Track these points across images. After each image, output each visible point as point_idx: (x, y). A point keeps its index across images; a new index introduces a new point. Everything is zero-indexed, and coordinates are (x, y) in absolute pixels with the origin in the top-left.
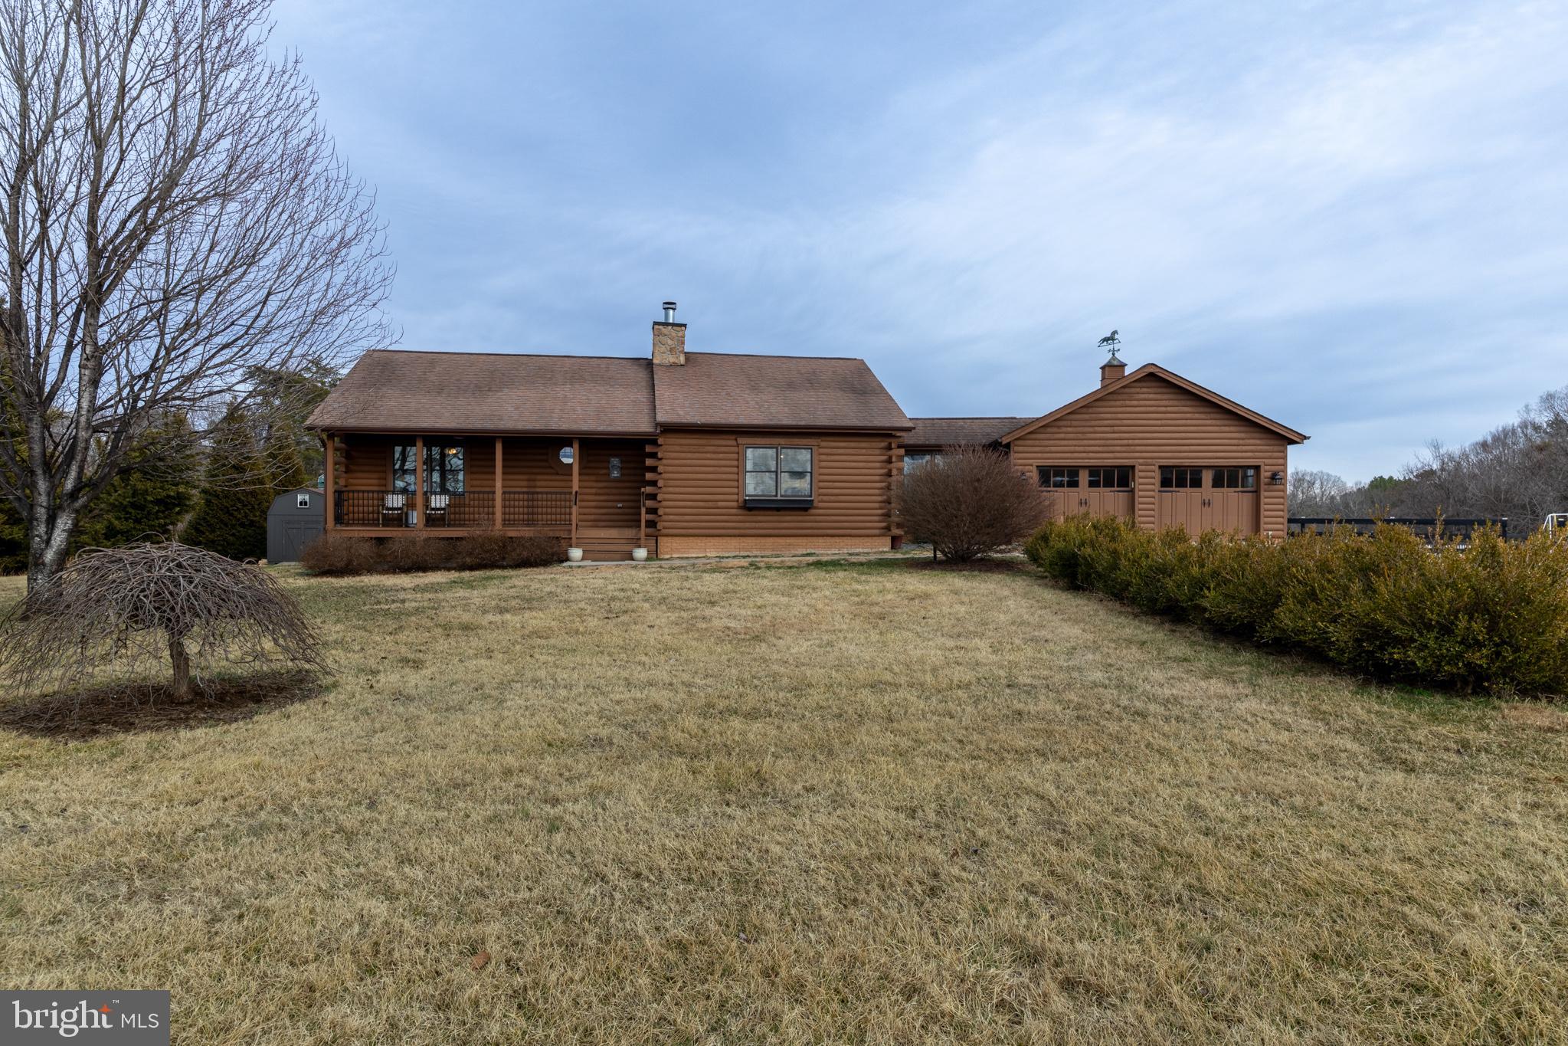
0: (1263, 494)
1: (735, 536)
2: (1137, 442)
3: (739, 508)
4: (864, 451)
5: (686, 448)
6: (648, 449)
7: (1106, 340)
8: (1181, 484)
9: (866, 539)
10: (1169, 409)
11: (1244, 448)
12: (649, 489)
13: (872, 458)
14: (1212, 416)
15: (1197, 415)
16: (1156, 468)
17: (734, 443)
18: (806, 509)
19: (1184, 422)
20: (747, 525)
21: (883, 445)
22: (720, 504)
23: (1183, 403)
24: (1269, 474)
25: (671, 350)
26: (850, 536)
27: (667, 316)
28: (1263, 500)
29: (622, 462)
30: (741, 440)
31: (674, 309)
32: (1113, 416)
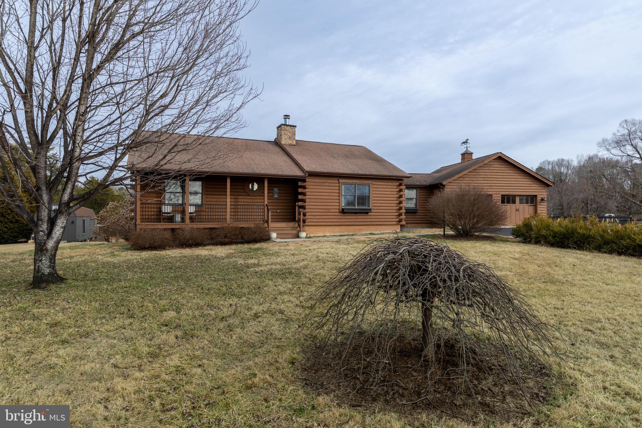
0: (538, 206)
1: (337, 226)
2: (493, 185)
3: (340, 212)
4: (390, 187)
5: (316, 184)
6: (300, 184)
7: (464, 143)
8: (508, 202)
9: (391, 226)
10: (505, 171)
11: (532, 188)
12: (300, 204)
13: (393, 190)
14: (521, 175)
15: (515, 174)
16: (500, 196)
17: (337, 182)
18: (367, 213)
19: (510, 177)
20: (343, 220)
21: (398, 184)
22: (332, 210)
23: (510, 169)
24: (540, 198)
25: (290, 138)
26: (385, 225)
27: (286, 121)
28: (538, 209)
29: (279, 190)
30: (341, 181)
31: (289, 118)
32: (484, 174)
